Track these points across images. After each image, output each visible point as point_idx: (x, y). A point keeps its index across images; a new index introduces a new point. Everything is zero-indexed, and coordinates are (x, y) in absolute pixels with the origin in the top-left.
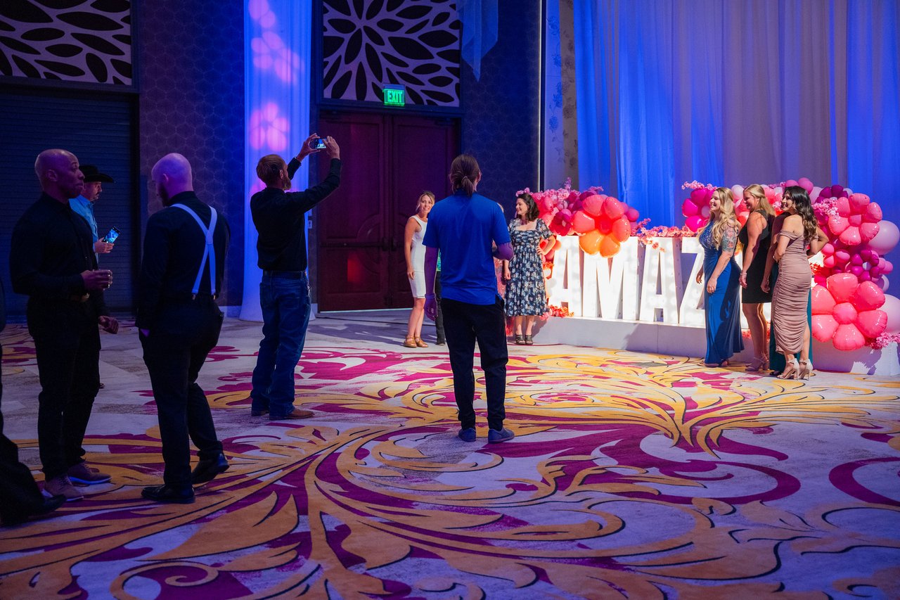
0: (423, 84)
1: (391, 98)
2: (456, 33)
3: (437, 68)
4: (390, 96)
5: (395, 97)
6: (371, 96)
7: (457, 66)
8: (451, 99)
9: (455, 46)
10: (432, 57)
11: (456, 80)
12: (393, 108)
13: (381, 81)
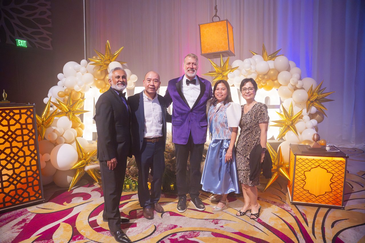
0: (36, 39)
1: (20, 44)
2: (50, 20)
3: (42, 33)
4: (20, 43)
5: (22, 43)
6: (9, 41)
7: (51, 34)
8: (49, 47)
9: (50, 25)
10: (40, 29)
11: (51, 39)
12: (21, 48)
13: (14, 36)
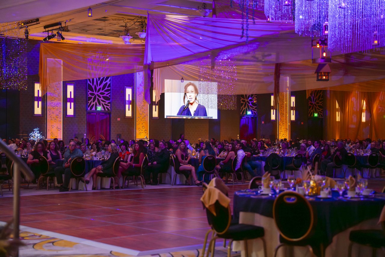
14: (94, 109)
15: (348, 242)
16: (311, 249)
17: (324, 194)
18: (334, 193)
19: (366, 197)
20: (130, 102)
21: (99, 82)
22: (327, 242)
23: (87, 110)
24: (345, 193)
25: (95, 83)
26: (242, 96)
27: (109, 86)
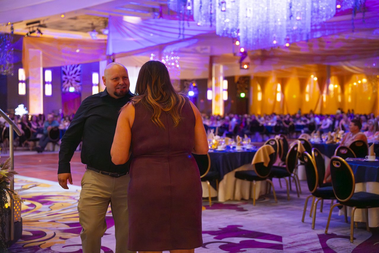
14: (67, 90)
15: (234, 178)
16: (208, 183)
17: (220, 148)
18: (228, 147)
19: (248, 150)
20: (96, 85)
21: (71, 68)
22: (220, 179)
23: (61, 90)
24: (234, 147)
25: (68, 69)
26: (186, 80)
27: (80, 72)
